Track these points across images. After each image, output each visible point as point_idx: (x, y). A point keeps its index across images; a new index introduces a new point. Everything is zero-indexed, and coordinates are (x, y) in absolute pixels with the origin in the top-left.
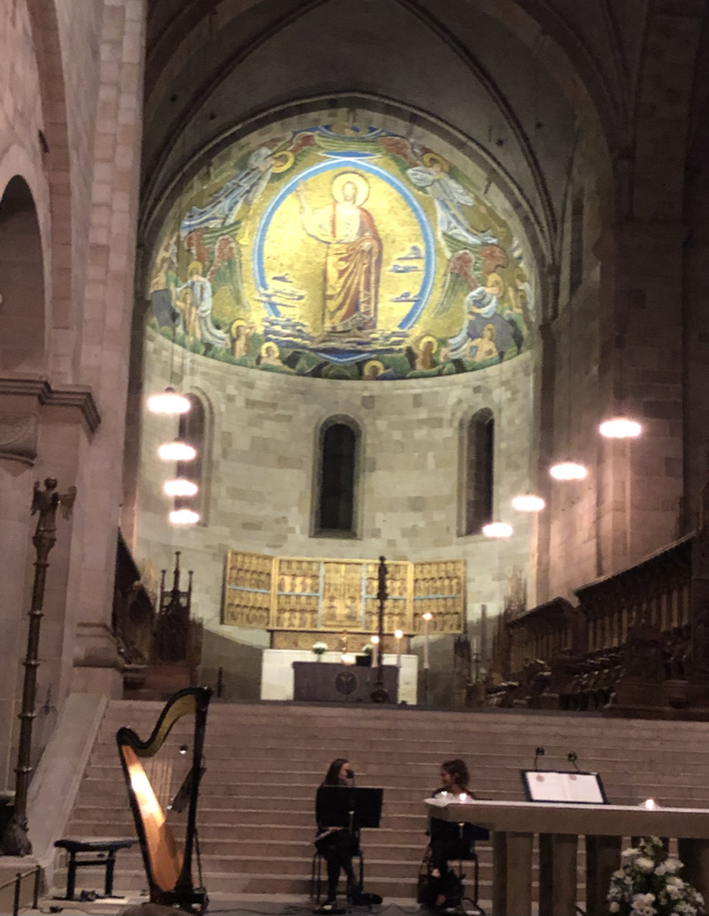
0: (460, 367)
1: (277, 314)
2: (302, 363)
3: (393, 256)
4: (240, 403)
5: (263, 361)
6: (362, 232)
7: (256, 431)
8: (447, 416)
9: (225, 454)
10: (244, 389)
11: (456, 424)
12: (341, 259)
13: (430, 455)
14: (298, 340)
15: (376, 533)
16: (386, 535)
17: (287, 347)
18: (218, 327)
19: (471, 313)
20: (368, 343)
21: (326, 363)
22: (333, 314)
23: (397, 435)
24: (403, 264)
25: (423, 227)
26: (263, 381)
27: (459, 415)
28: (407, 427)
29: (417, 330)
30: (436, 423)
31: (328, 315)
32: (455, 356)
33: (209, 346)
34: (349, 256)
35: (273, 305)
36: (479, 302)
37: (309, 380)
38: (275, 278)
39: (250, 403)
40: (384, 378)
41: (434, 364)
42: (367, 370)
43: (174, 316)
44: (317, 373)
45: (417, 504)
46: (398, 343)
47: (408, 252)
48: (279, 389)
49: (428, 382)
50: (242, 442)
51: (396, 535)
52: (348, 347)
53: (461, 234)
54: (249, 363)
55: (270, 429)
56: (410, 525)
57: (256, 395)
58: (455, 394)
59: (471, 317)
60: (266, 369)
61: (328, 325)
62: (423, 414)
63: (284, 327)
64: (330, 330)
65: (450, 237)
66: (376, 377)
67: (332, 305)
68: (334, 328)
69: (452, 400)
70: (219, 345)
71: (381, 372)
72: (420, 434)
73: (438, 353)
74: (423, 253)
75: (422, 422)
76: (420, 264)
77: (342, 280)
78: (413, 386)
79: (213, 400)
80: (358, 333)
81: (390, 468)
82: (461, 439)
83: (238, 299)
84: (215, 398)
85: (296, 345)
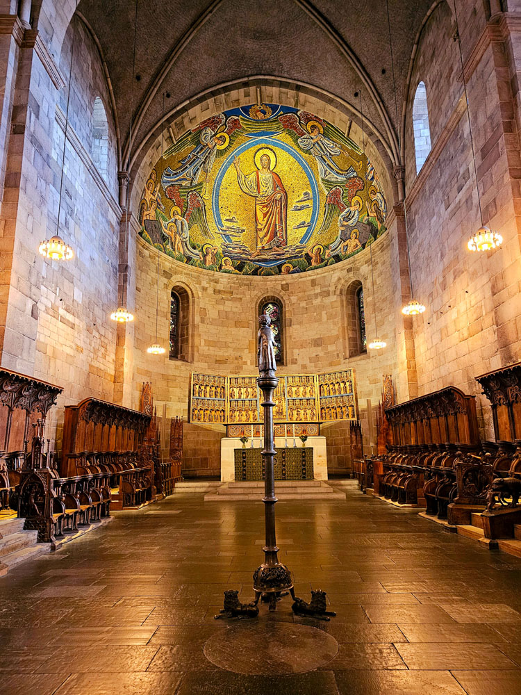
0: (338, 259)
1: (231, 241)
2: (246, 267)
3: (293, 201)
4: (210, 291)
5: (223, 268)
6: (274, 188)
7: (221, 307)
8: (332, 289)
9: (203, 321)
10: (212, 283)
11: (338, 292)
12: (264, 207)
13: (324, 313)
14: (243, 256)
15: (294, 362)
16: (300, 362)
17: (237, 259)
18: (194, 248)
19: (343, 226)
20: (283, 254)
21: (260, 267)
22: (262, 240)
23: (303, 304)
24: (299, 205)
26: (224, 280)
27: (339, 287)
28: (309, 299)
29: (311, 243)
30: (328, 294)
31: (259, 240)
32: (334, 253)
33: (189, 259)
34: (269, 204)
35: (227, 236)
36: (347, 218)
37: (251, 277)
38: (227, 220)
39: (216, 292)
40: (293, 272)
41: (322, 260)
42: (283, 269)
43: (164, 238)
44: (255, 273)
45: (317, 343)
46: (301, 252)
47: (302, 197)
48: (234, 283)
49: (319, 271)
50: (213, 314)
51: (307, 362)
52: (272, 257)
53: (333, 177)
54: (215, 269)
55: (229, 306)
56: (314, 355)
57: (220, 287)
58: (336, 275)
59: (343, 229)
60: (225, 272)
61: (260, 245)
62: (318, 290)
63: (234, 248)
64: (261, 248)
65: (327, 181)
66: (288, 272)
68: (263, 247)
69: (335, 279)
71: (292, 269)
72: (317, 302)
73: (324, 254)
74: (311, 196)
75: (317, 295)
76: (310, 203)
77: (266, 219)
78: (310, 275)
79: (193, 289)
80: (277, 249)
81: (300, 323)
82: (342, 301)
83: (206, 232)
84: (194, 288)
85: (242, 258)
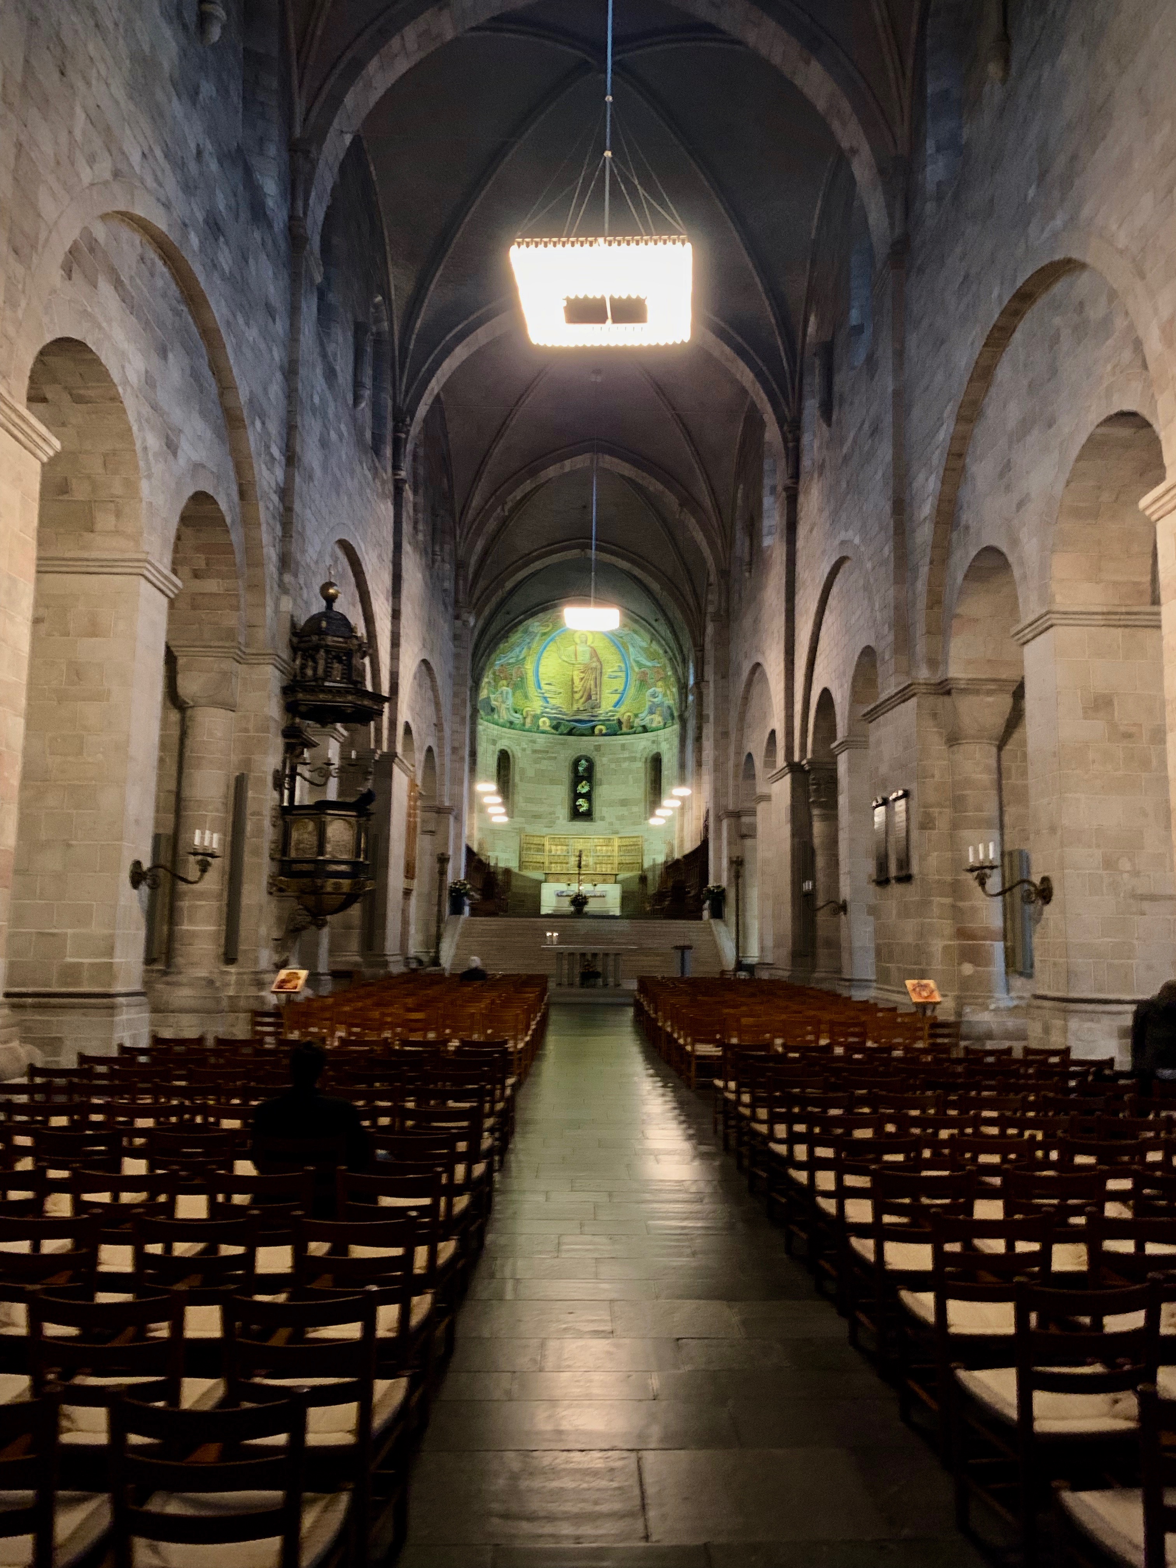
0: (645, 729)
1: (548, 702)
2: (562, 727)
3: (608, 670)
4: (529, 752)
5: (541, 729)
6: (591, 658)
7: (538, 766)
8: (638, 755)
9: (521, 780)
10: (530, 744)
11: (643, 760)
12: (581, 672)
13: (630, 776)
14: (560, 716)
17: (554, 720)
18: (516, 712)
19: (650, 701)
21: (575, 728)
22: (577, 701)
23: (613, 766)
25: (623, 655)
26: (541, 739)
27: (644, 755)
28: (618, 761)
29: (622, 709)
30: (633, 759)
31: (575, 702)
32: (643, 723)
33: (511, 723)
34: (585, 671)
35: (545, 698)
37: (566, 737)
38: (545, 684)
39: (535, 751)
40: (605, 735)
41: (632, 727)
42: (597, 730)
43: (493, 710)
44: (570, 733)
45: (624, 803)
46: (613, 716)
47: (616, 668)
48: (550, 743)
49: (628, 737)
50: (530, 773)
53: (643, 660)
54: (533, 730)
55: (545, 764)
56: (621, 814)
57: (537, 747)
58: (643, 744)
59: (650, 703)
60: (542, 733)
61: (575, 707)
62: (626, 755)
63: (552, 709)
64: (576, 710)
65: (637, 662)
66: (601, 734)
67: (577, 696)
68: (579, 709)
69: (641, 747)
70: (516, 721)
71: (604, 732)
72: (625, 765)
73: (634, 721)
74: (624, 669)
75: (625, 759)
76: (623, 674)
77: (582, 683)
78: (621, 740)
79: (514, 751)
80: (591, 711)
81: (610, 784)
82: (646, 768)
83: (526, 697)
84: (516, 751)
85: (558, 718)
